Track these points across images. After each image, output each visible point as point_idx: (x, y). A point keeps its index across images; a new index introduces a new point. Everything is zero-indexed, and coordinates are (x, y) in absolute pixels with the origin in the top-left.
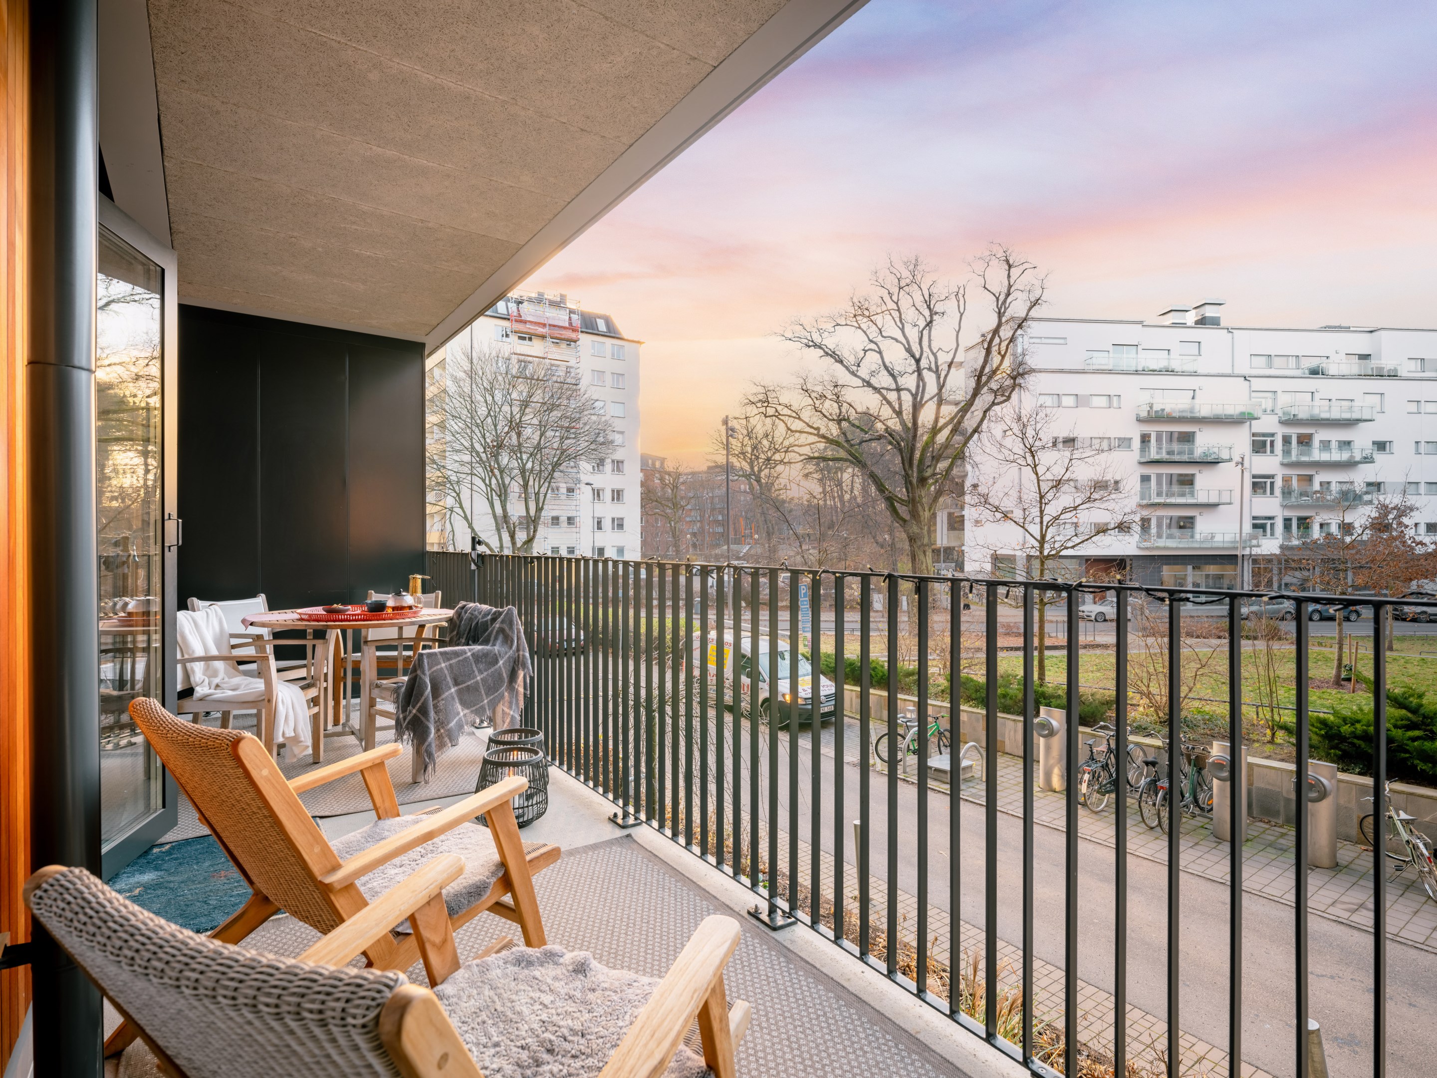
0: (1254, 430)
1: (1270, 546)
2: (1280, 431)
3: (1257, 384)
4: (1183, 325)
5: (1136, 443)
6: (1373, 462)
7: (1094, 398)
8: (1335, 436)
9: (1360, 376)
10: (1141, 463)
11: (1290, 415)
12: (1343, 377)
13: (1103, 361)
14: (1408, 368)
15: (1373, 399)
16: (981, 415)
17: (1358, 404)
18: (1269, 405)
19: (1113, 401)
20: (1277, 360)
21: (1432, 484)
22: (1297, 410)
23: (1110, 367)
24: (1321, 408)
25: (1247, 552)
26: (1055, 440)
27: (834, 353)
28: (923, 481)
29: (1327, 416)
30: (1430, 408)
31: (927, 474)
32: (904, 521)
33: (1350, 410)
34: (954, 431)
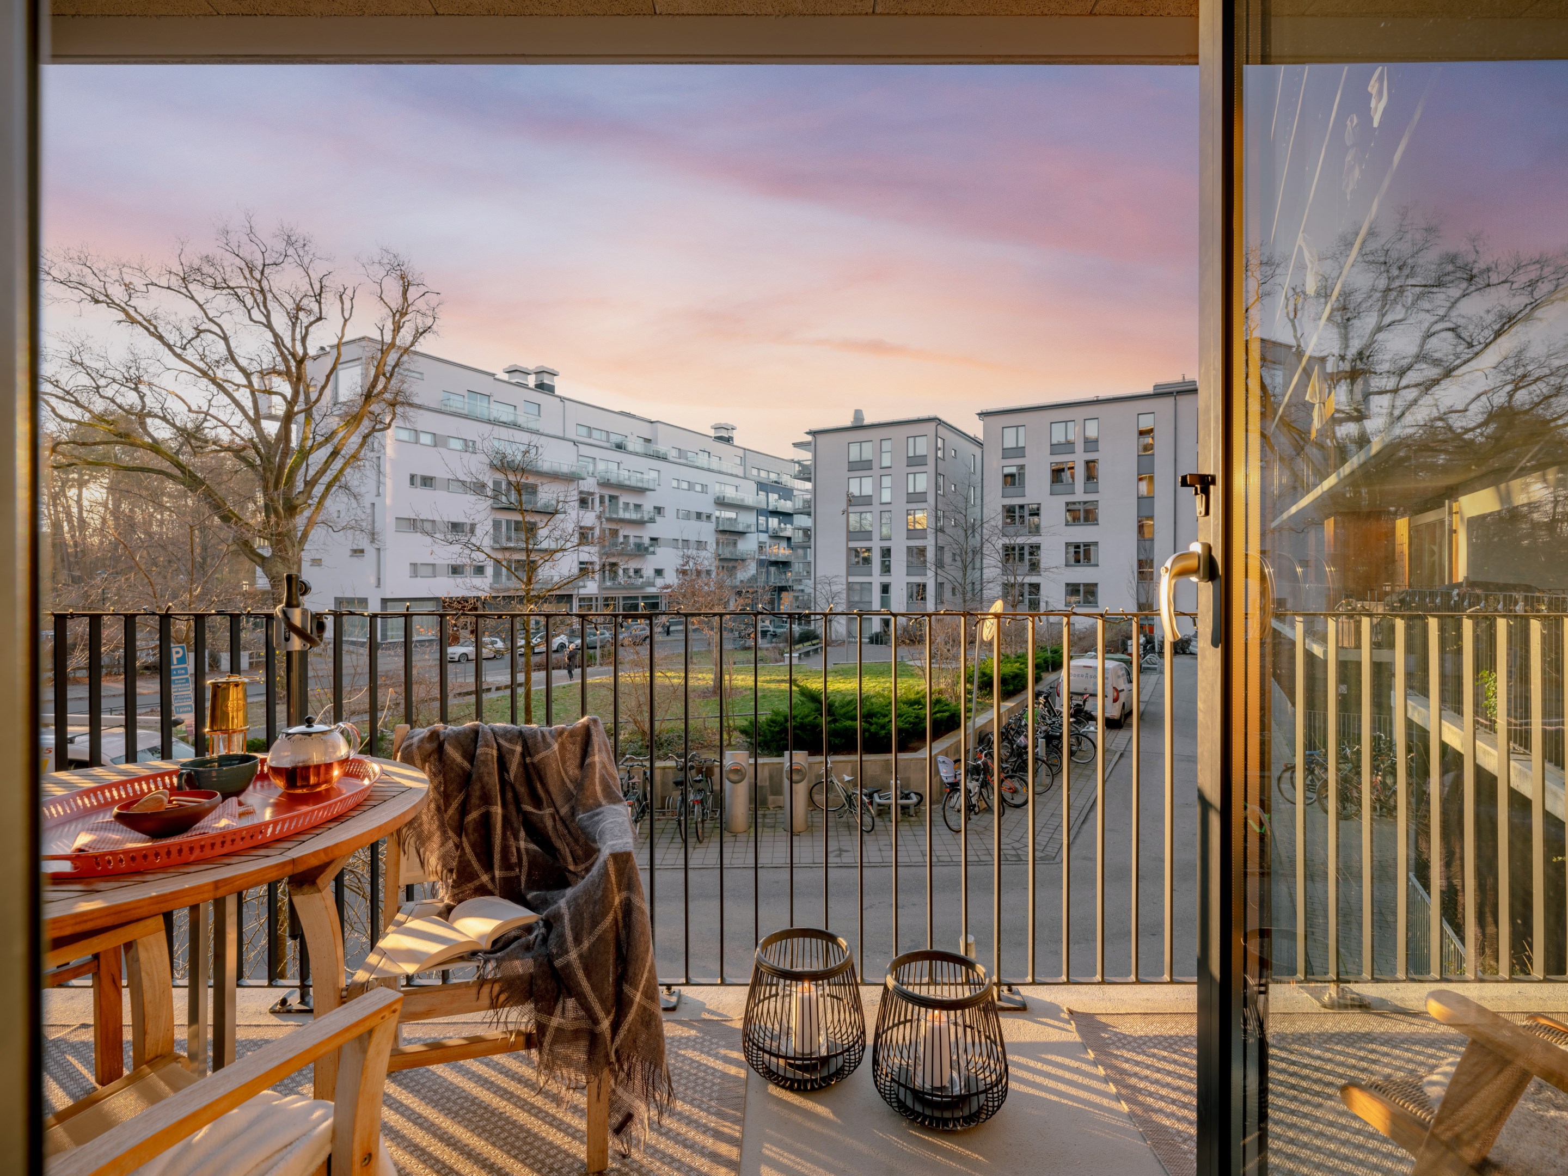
0: (580, 488)
1: (591, 587)
3: (584, 450)
4: (525, 386)
5: (490, 490)
6: (654, 522)
7: (451, 440)
8: (632, 499)
9: (647, 455)
10: (493, 508)
11: (604, 479)
12: (636, 454)
13: (459, 405)
14: (672, 454)
15: (654, 474)
16: (360, 440)
17: (645, 477)
18: (591, 468)
19: (469, 446)
20: (594, 432)
21: (686, 541)
22: (609, 476)
23: (466, 412)
24: (623, 476)
25: (575, 592)
26: (412, 477)
27: (149, 321)
28: (292, 509)
29: (627, 483)
30: (685, 486)
31: (298, 502)
32: (263, 558)
33: (642, 481)
34: (335, 454)
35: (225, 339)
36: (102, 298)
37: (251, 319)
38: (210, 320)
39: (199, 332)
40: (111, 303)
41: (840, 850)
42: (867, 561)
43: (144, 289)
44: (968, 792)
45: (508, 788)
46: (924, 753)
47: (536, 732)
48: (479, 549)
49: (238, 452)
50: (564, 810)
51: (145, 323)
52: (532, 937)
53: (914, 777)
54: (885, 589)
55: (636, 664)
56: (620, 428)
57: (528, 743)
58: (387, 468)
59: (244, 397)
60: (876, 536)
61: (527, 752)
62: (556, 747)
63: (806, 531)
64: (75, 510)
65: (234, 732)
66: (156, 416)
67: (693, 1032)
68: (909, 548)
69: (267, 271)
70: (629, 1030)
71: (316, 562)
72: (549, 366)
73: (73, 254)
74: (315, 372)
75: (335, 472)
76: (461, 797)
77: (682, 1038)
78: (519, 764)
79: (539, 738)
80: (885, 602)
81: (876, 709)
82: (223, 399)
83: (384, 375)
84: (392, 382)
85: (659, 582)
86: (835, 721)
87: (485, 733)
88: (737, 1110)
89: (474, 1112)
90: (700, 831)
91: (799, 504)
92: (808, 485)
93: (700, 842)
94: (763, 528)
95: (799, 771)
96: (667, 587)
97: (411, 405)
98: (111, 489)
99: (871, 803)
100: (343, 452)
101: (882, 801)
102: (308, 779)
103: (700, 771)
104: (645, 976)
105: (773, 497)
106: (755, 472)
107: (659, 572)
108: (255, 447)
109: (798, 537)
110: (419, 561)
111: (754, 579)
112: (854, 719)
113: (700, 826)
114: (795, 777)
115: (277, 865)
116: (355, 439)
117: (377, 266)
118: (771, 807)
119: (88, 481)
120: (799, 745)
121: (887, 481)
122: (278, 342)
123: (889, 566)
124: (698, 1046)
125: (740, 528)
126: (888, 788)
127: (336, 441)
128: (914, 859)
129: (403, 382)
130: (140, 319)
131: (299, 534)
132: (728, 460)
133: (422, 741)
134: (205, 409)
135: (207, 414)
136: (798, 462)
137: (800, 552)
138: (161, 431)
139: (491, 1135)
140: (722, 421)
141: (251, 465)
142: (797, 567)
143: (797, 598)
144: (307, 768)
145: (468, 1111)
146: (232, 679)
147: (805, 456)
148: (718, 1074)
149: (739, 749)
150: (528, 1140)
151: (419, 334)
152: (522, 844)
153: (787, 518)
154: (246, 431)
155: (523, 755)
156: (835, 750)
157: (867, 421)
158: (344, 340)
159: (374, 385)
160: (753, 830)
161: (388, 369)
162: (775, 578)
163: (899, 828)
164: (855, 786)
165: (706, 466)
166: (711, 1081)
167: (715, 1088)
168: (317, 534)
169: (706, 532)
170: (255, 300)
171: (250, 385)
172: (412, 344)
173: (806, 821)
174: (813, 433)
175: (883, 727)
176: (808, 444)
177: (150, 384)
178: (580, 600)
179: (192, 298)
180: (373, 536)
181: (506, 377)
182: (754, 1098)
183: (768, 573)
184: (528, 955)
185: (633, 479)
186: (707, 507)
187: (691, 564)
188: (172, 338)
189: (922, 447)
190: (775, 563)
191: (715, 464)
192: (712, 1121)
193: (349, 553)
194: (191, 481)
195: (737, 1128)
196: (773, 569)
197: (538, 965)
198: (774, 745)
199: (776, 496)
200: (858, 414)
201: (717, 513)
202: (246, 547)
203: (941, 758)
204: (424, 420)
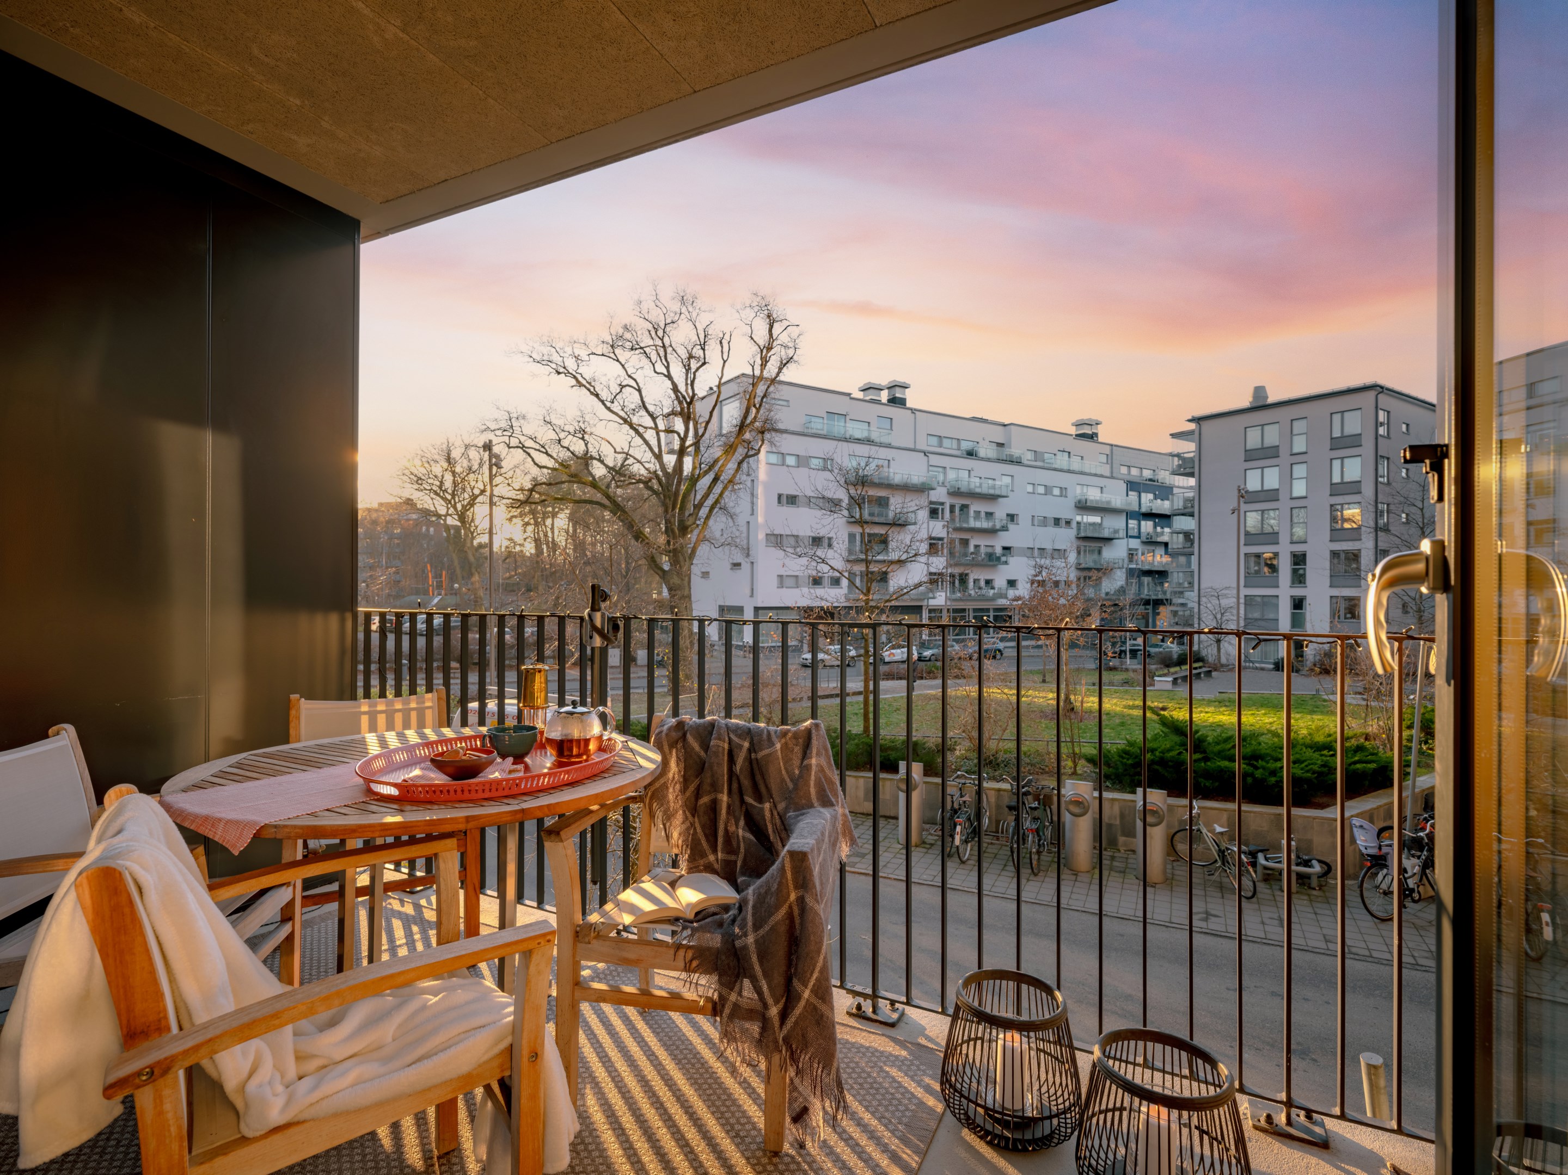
0: (931, 499)
1: (940, 599)
2: (948, 501)
3: (934, 460)
4: (878, 402)
5: (845, 504)
6: (1007, 530)
7: (812, 459)
8: (983, 507)
9: (999, 460)
10: (848, 523)
11: (955, 487)
12: (988, 460)
13: (819, 426)
14: (1028, 457)
15: (1007, 480)
16: (736, 466)
17: (998, 483)
18: (941, 478)
19: (827, 464)
20: (945, 441)
21: (1042, 550)
22: (959, 484)
23: (824, 432)
24: (975, 484)
25: (925, 603)
26: (780, 496)
27: (590, 383)
28: (684, 529)
29: (978, 490)
30: (1041, 490)
31: (689, 523)
32: (664, 571)
33: (994, 487)
34: (716, 479)
35: (639, 390)
36: (562, 370)
37: (655, 372)
38: (630, 376)
39: (622, 387)
40: (568, 373)
41: (1207, 913)
42: (1273, 568)
43: (587, 358)
44: (1402, 870)
45: (734, 779)
46: (1335, 812)
47: (762, 730)
48: (823, 561)
49: (646, 483)
50: (781, 806)
51: (588, 385)
52: (726, 916)
53: (1319, 842)
54: (1298, 604)
55: (1004, 680)
56: (970, 435)
57: (756, 740)
58: (760, 491)
59: (650, 435)
60: (1284, 538)
61: (751, 750)
62: (778, 746)
63: (1188, 535)
64: (550, 534)
65: (538, 708)
66: (595, 459)
67: (904, 1053)
68: (1335, 554)
69: (668, 329)
70: (796, 1023)
71: (705, 575)
72: (901, 379)
73: (545, 339)
74: (701, 409)
75: (716, 496)
76: (697, 782)
77: (891, 1055)
78: (745, 759)
79: (765, 736)
80: (1297, 620)
81: (1263, 749)
82: (638, 440)
83: (755, 406)
84: (761, 412)
85: (1011, 593)
86: (1206, 759)
87: (720, 728)
88: (921, 1141)
89: (693, 1065)
90: (1034, 862)
91: (1179, 504)
92: (1192, 482)
93: (1036, 875)
94: (1135, 533)
95: (1154, 813)
96: (1017, 599)
97: (777, 431)
98: (571, 518)
99: (1254, 864)
100: (722, 478)
101: (1270, 864)
102: (571, 750)
103: (1037, 798)
104: (815, 975)
105: (1147, 498)
106: (1124, 470)
107: (1012, 583)
108: (657, 477)
109: (1177, 542)
110: (785, 574)
111: (1122, 591)
112: (1232, 759)
113: (1035, 857)
114: (1150, 819)
115: (510, 812)
116: (732, 466)
117: (748, 310)
118: (1122, 849)
119: (558, 512)
120: (1156, 781)
121: (1300, 471)
122: (675, 389)
123: (1304, 576)
124: (904, 1068)
125: (1106, 534)
126: (1278, 849)
127: (716, 468)
128: (1312, 943)
129: (770, 411)
130: (584, 382)
131: (689, 551)
132: (1093, 460)
133: (670, 729)
134: (626, 450)
135: (627, 454)
136: (1178, 455)
137: (1182, 559)
138: (598, 470)
139: (700, 1088)
140: (1085, 416)
141: (655, 492)
142: (1177, 577)
143: (1175, 613)
144: (571, 741)
145: (689, 1062)
146: (539, 666)
147: (1188, 448)
148: (915, 1101)
149: (1085, 780)
150: (727, 1103)
151: (783, 365)
152: (741, 832)
153: (1164, 521)
154: (654, 465)
155: (750, 751)
156: (1206, 794)
157: (1271, 399)
158: (723, 381)
159: (745, 417)
160: (1097, 871)
161: (758, 400)
162: (1149, 589)
163: (1295, 900)
164: (1232, 839)
165: (1066, 468)
166: (905, 1105)
167: (907, 1114)
168: (703, 550)
169: (1065, 538)
170: (659, 354)
171: (656, 428)
172: (778, 374)
173: (1165, 872)
174: (1198, 420)
175: (1274, 773)
176: (1191, 433)
177: (591, 434)
178: (930, 611)
179: (618, 361)
180: (747, 552)
181: (860, 395)
182: (943, 1135)
183: (1140, 585)
184: (719, 931)
185: (985, 486)
186: (1065, 510)
187: (1044, 574)
188: (604, 395)
189: (1353, 424)
190: (1149, 573)
191: (1076, 464)
192: (894, 1144)
193: (729, 566)
194: (617, 508)
195: (917, 1158)
196: (1146, 580)
197: (725, 942)
198: (1127, 779)
199: (1151, 496)
200: (1259, 392)
201: (1079, 518)
202: (654, 563)
203: (1356, 822)
204: (789, 444)
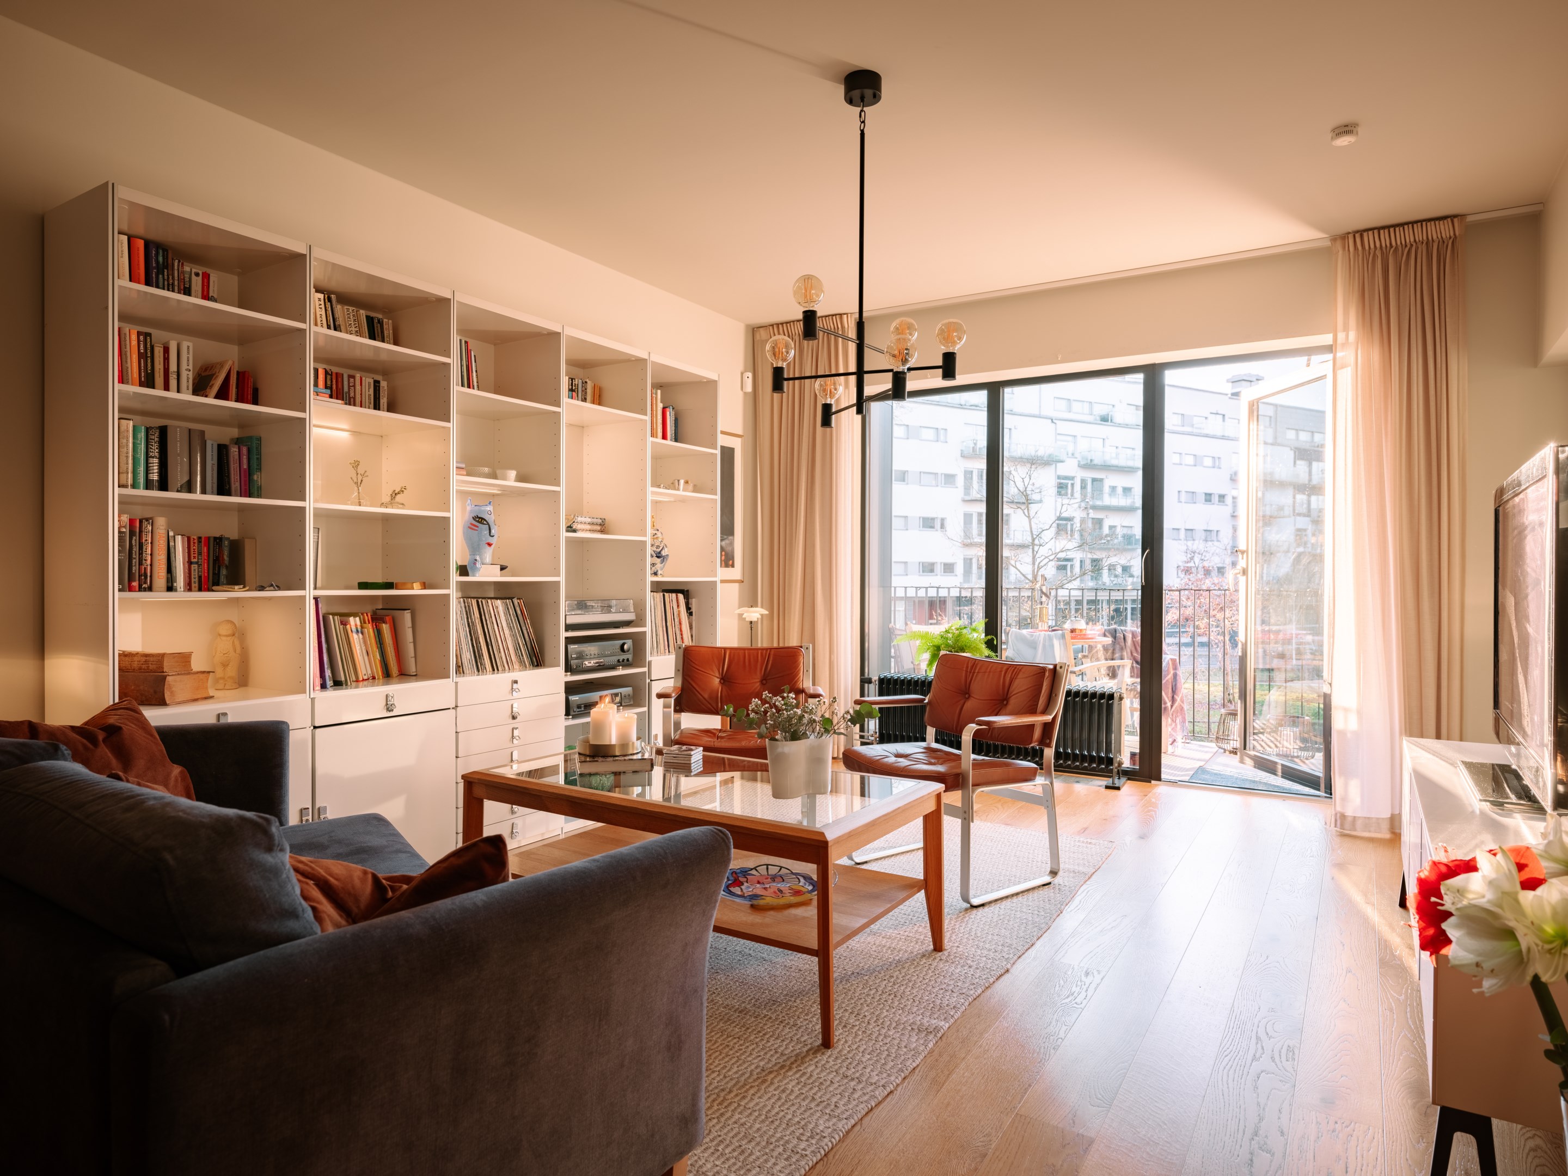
0: (1059, 473)
2: (1079, 475)
3: (1063, 427)
5: (960, 480)
7: (924, 430)
8: (1120, 482)
10: (964, 501)
11: (1087, 459)
12: (1127, 426)
14: (1174, 422)
18: (1071, 448)
19: (940, 435)
20: (1075, 405)
21: (1191, 531)
22: (1092, 456)
24: (1110, 455)
29: (1111, 461)
30: (1189, 460)
33: (1132, 458)
106: (1291, 435)
165: (1219, 433)
187: (1197, 560)
